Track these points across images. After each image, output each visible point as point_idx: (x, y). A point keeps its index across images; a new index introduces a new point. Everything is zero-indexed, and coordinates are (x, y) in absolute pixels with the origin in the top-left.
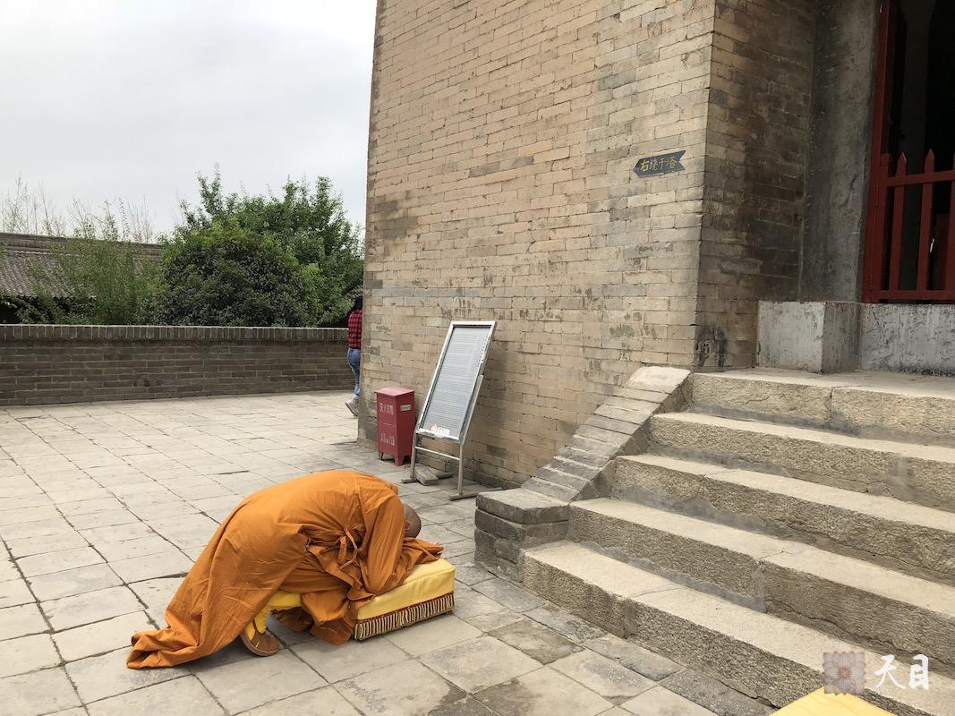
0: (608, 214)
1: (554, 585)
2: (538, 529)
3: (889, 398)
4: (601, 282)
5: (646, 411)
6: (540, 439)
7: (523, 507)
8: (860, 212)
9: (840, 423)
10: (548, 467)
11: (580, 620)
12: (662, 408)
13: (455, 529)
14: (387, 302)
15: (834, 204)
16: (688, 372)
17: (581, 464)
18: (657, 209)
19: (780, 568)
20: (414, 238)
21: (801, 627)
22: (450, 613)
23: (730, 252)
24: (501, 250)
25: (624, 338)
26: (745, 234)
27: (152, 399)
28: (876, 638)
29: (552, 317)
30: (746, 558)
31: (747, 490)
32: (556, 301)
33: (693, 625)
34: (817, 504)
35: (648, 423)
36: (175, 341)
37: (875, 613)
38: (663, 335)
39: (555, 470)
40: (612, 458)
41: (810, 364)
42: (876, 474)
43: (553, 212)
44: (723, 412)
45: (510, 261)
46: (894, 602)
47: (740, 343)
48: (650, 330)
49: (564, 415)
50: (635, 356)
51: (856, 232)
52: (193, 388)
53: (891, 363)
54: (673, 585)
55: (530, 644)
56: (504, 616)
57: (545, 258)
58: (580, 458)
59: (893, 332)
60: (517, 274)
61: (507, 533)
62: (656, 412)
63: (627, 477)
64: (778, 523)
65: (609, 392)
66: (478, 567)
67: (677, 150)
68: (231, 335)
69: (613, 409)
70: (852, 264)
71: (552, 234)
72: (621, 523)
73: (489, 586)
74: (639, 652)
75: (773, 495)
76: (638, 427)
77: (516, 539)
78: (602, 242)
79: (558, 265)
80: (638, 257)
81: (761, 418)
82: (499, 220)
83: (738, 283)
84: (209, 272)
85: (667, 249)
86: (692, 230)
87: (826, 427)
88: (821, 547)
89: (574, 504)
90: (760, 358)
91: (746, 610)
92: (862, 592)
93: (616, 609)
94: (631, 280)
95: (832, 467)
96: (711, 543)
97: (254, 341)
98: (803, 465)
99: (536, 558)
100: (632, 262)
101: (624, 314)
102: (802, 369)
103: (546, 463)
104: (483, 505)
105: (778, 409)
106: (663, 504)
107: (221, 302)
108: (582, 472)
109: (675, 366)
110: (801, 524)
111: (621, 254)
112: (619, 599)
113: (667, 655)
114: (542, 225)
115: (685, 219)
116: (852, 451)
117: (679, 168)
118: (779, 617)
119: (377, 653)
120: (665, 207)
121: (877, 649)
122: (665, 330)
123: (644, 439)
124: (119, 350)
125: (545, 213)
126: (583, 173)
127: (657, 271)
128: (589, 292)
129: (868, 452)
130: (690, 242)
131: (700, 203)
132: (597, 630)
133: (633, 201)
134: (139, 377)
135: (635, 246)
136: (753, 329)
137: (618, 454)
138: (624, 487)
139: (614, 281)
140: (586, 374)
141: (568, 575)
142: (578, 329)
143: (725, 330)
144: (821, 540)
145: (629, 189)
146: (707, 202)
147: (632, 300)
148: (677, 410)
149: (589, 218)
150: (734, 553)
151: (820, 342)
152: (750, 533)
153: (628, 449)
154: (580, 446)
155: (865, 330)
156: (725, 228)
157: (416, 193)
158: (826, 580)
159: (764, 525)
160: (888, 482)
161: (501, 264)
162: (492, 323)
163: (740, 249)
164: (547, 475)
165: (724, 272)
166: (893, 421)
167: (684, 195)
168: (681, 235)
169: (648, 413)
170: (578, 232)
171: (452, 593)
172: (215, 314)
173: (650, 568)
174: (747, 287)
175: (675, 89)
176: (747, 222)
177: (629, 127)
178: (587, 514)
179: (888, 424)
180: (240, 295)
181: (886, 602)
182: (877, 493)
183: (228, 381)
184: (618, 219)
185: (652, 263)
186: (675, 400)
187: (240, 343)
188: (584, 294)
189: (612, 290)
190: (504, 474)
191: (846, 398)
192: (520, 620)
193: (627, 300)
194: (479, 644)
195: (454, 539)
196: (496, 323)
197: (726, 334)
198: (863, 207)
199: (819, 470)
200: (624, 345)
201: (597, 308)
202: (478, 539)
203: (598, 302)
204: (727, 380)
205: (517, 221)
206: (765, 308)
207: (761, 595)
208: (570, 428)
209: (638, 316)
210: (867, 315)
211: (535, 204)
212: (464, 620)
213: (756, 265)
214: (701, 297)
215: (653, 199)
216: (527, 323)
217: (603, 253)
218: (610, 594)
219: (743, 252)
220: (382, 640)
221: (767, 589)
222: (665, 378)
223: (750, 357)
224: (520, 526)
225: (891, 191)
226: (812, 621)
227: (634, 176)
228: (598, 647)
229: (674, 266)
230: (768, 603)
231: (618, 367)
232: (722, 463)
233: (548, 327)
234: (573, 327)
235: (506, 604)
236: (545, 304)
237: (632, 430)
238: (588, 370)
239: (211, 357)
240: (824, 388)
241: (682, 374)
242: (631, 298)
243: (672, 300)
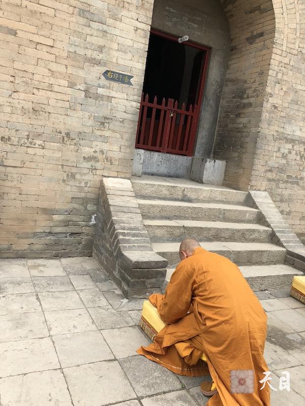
0: (84, 93)
4: (78, 130)
9: (186, 199)
18: (116, 100)
25: (92, 163)
29: (35, 145)
32: (39, 135)
38: (116, 163)
43: (37, 77)
48: (110, 160)
50: (99, 172)
57: (28, 105)
67: (129, 74)
71: (35, 91)
78: (78, 107)
79: (41, 113)
80: (104, 122)
85: (121, 122)
87: (182, 200)
94: (98, 133)
100: (99, 124)
101: (93, 150)
105: (166, 195)
109: (122, 178)
111: (92, 118)
114: (26, 83)
115: (131, 110)
117: (129, 83)
120: (120, 101)
122: (117, 161)
125: (29, 75)
126: (65, 62)
127: (114, 131)
128: (68, 134)
130: (133, 121)
131: (139, 104)
133: (100, 91)
135: (102, 116)
139: (86, 131)
140: (64, 181)
142: (58, 155)
145: (99, 83)
147: (99, 144)
149: (69, 90)
166: (201, 197)
167: (131, 98)
168: (129, 116)
170: (59, 96)
175: (130, 43)
177: (101, 49)
184: (90, 98)
185: (111, 126)
188: (63, 134)
189: (85, 136)
191: (189, 190)
193: (95, 143)
200: (92, 166)
201: (73, 144)
203: (75, 141)
209: (102, 152)
215: (113, 94)
217: (79, 114)
222: (122, 184)
227: (103, 78)
229: (123, 131)
233: (30, 151)
234: (54, 153)
236: (28, 135)
238: (65, 178)
241: (129, 182)
242: (98, 142)
243: (122, 147)
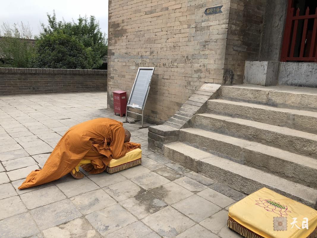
0: (195, 29)
1: (174, 156)
2: (169, 138)
3: (288, 94)
4: (192, 54)
5: (206, 99)
6: (169, 108)
7: (164, 131)
8: (282, 29)
9: (271, 103)
10: (172, 118)
11: (183, 167)
12: (211, 98)
13: (141, 138)
14: (116, 60)
15: (273, 26)
16: (221, 85)
17: (184, 117)
18: (212, 27)
19: (250, 150)
20: (125, 37)
21: (255, 169)
22: (140, 165)
23: (237, 43)
24: (156, 42)
25: (199, 73)
26: (242, 37)
27: (36, 94)
28: (280, 172)
29: (174, 66)
30: (239, 147)
31: (239, 125)
32: (176, 60)
33: (220, 169)
34: (263, 130)
35: (206, 103)
36: (43, 74)
37: (280, 164)
38: (213, 72)
39: (175, 119)
40: (194, 115)
41: (261, 83)
42: (282, 120)
43: (175, 28)
44: (232, 99)
45: (160, 46)
46: (287, 161)
47: (238, 75)
48: (208, 71)
49: (178, 100)
50: (203, 80)
51: (280, 36)
52: (50, 90)
53: (288, 83)
54: (214, 156)
55: (166, 175)
56: (158, 166)
57: (172, 45)
58: (183, 115)
59: (290, 72)
60: (162, 50)
61: (159, 139)
62: (209, 99)
63: (199, 121)
64: (249, 136)
65: (193, 92)
66: (149, 150)
67: (220, 5)
68: (62, 72)
69: (195, 98)
70: (278, 48)
71: (174, 36)
72: (197, 136)
73: (153, 156)
74: (202, 177)
75: (248, 127)
76: (203, 104)
77: (162, 141)
78: (192, 39)
79: (176, 47)
80: (205, 45)
81: (244, 101)
82: (156, 31)
83: (239, 54)
84: (53, 49)
85: (215, 42)
86: (224, 35)
87: (266, 104)
88: (263, 144)
89: (181, 130)
90: (245, 81)
91: (238, 164)
92: (276, 158)
93: (195, 163)
94: (202, 53)
95: (268, 117)
96: (227, 142)
97: (70, 74)
98: (258, 116)
99: (168, 147)
100: (203, 46)
101: (199, 65)
102: (259, 84)
103: (171, 116)
104: (151, 130)
105: (250, 98)
106: (211, 129)
107: (58, 60)
108: (184, 119)
109: (216, 83)
110: (257, 136)
111: (199, 43)
112: (196, 160)
113: (211, 178)
114: (171, 33)
115: (221, 31)
116: (275, 112)
117: (220, 12)
118: (248, 166)
119: (117, 178)
120: (215, 27)
121: (280, 176)
122: (213, 71)
123: (205, 108)
124: (23, 77)
125: (172, 28)
126: (186, 14)
127: (211, 50)
128: (187, 57)
129: (280, 112)
130: (223, 39)
131: (227, 25)
132: (188, 170)
133: (203, 24)
134: (31, 86)
135: (204, 40)
136: (243, 71)
137: (196, 113)
138: (198, 124)
139: (196, 53)
140: (185, 86)
141: (179, 152)
142: (183, 70)
143: (233, 71)
144: (263, 141)
145: (202, 20)
146: (230, 25)
147: (202, 60)
148: (216, 99)
149: (188, 30)
150: (234, 146)
151: (265, 75)
152: (239, 139)
153: (199, 111)
154: (183, 110)
155: (281, 71)
156: (235, 34)
157: (126, 21)
158: (265, 154)
159: (244, 136)
160: (286, 122)
161: (156, 47)
162: (153, 68)
163: (240, 42)
164: (172, 120)
165: (234, 50)
167: (222, 22)
168: (220, 37)
169: (207, 99)
170: (184, 35)
171: (141, 158)
172: (56, 65)
173: (206, 150)
174: (242, 56)
176: (243, 32)
178: (185, 133)
179: (287, 103)
180: (64, 58)
181: (284, 161)
182: (282, 126)
183: (62, 88)
184: (198, 31)
185: (210, 47)
186: (216, 95)
187: (65, 75)
188: (185, 58)
189: (195, 56)
190: (157, 120)
191: (274, 94)
192: (163, 167)
193: (200, 60)
194: (150, 175)
195: (141, 141)
196: (155, 68)
197: (234, 72)
198: (283, 27)
199: (263, 118)
200: (199, 76)
201: (190, 63)
202: (149, 141)
203: (190, 61)
204: (233, 88)
205: (162, 31)
206: (247, 63)
207: (243, 159)
208: (179, 105)
209: (204, 66)
210: (281, 66)
211: (169, 25)
212: (145, 167)
213: (245, 48)
214: (226, 59)
215: (211, 23)
216: (166, 68)
217: (193, 43)
218: (193, 159)
219: (241, 43)
220: (118, 174)
221: (245, 157)
222: (212, 87)
223: (241, 80)
224: (163, 137)
225: (293, 21)
226: (259, 167)
227: (204, 15)
228: (189, 175)
229: (217, 48)
230: (245, 162)
231: (197, 84)
232: (231, 116)
233: (173, 69)
234: (181, 70)
235: (159, 162)
236: (172, 61)
237: (201, 105)
238: (186, 85)
239: (55, 79)
240: (267, 91)
241: (219, 86)
242: (202, 59)
243: (216, 60)
